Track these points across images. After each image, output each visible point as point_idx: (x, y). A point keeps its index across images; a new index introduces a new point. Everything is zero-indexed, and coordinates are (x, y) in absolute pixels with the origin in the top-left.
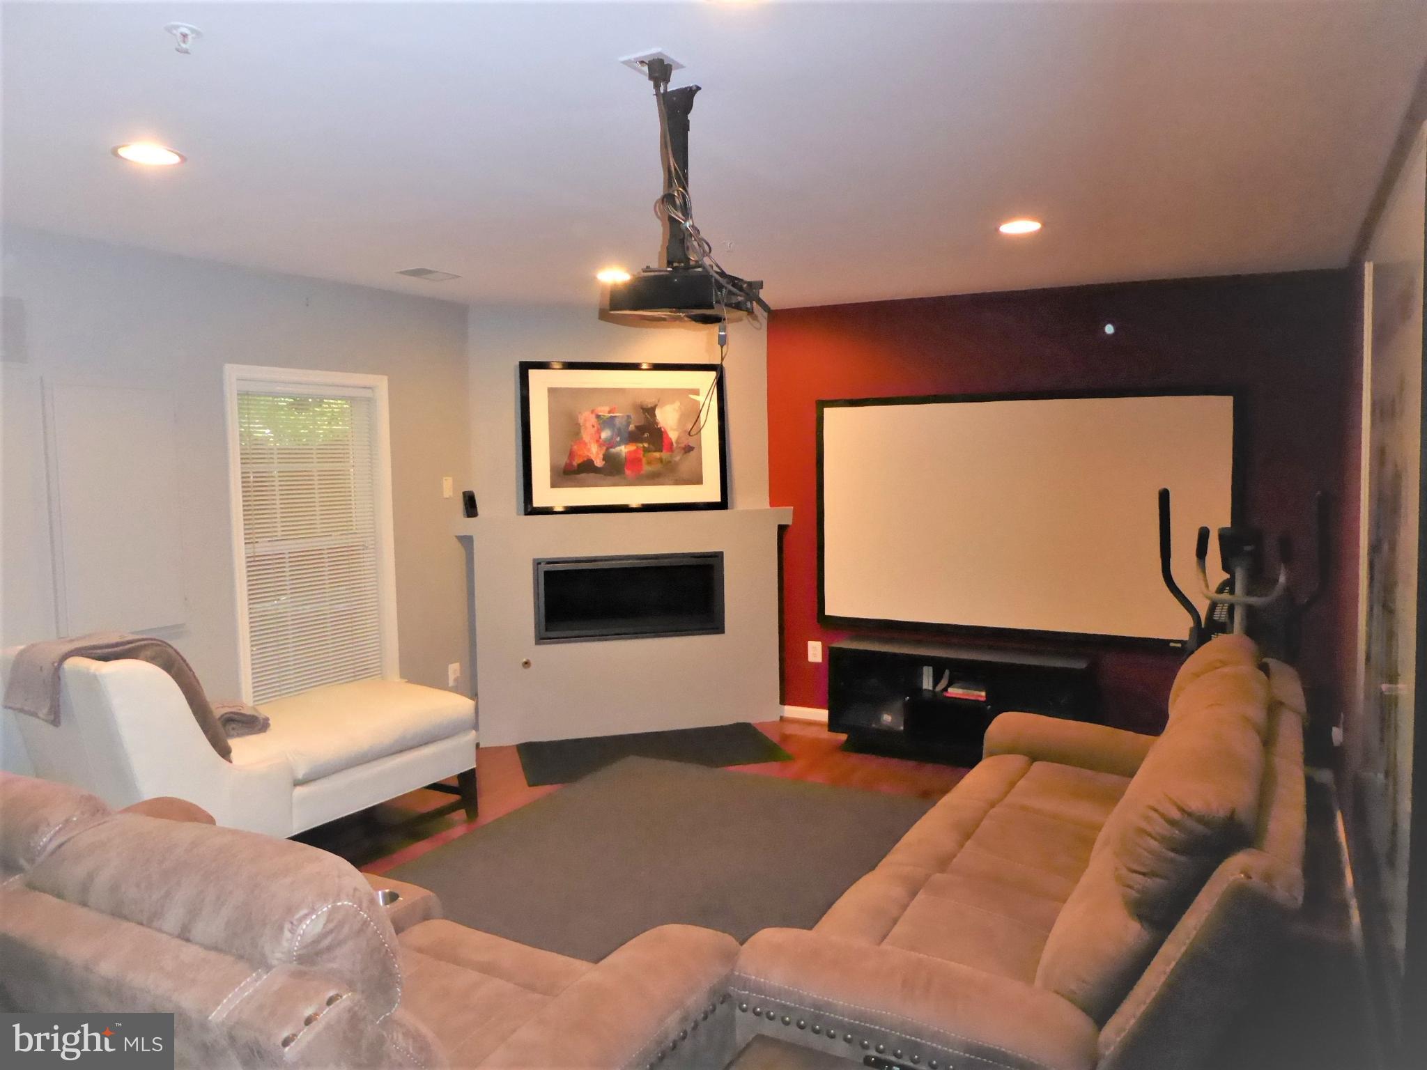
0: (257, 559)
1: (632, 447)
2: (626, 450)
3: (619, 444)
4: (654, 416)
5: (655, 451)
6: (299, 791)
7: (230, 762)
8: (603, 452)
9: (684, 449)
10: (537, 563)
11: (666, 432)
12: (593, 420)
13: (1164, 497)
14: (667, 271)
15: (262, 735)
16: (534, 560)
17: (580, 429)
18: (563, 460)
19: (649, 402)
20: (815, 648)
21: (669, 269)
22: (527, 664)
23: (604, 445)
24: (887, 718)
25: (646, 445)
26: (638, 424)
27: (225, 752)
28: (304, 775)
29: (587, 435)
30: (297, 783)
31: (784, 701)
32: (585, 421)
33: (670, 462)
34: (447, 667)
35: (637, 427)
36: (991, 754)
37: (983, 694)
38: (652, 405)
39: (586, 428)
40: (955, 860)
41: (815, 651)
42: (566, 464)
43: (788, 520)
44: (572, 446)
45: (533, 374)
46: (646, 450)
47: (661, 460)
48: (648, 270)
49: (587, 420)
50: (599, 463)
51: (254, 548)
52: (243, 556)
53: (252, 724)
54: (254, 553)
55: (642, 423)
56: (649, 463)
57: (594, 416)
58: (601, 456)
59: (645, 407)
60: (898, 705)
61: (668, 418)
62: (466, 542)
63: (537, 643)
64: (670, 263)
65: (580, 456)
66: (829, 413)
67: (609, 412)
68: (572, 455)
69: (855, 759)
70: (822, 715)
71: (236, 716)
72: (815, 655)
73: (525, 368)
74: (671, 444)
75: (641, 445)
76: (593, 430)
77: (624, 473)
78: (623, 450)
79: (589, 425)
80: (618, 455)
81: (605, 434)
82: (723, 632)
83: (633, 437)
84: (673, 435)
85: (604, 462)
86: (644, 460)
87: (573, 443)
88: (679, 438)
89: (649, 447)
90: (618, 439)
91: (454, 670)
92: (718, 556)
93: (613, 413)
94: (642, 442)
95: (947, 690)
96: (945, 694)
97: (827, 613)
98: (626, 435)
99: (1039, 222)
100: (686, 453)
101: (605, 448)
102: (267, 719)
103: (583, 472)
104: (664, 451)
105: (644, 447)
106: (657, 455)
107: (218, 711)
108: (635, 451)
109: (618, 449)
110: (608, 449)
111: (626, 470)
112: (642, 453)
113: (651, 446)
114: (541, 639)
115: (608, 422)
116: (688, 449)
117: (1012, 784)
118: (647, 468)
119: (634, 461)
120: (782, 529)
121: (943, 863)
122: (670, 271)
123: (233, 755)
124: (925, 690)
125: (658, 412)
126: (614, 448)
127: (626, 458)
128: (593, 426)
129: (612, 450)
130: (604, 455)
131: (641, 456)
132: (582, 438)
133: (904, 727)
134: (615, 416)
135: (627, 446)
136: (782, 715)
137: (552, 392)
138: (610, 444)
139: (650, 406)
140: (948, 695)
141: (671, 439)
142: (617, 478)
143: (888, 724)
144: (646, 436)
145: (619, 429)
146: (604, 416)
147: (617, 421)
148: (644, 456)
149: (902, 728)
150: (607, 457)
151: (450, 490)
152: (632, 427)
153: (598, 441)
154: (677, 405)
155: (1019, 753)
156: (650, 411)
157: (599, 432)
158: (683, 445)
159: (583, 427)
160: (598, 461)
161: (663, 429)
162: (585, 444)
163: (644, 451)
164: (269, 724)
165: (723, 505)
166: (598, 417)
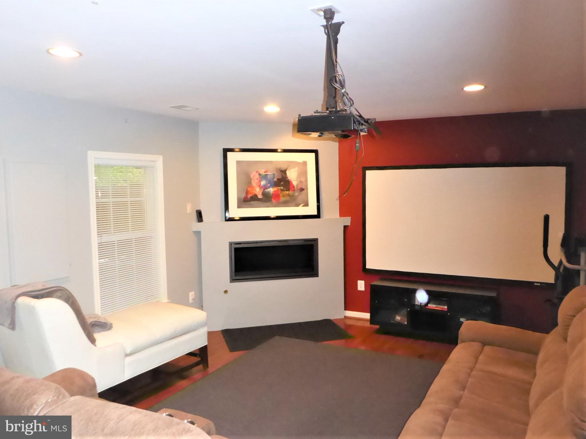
0: (103, 244)
1: (275, 189)
2: (273, 190)
3: (269, 187)
4: (286, 174)
5: (286, 191)
6: (128, 359)
7: (95, 346)
8: (262, 191)
9: (300, 189)
10: (231, 244)
11: (291, 182)
12: (257, 176)
13: (547, 219)
14: (326, 113)
15: (109, 331)
16: (229, 242)
17: (251, 181)
18: (243, 195)
19: (284, 167)
20: (361, 284)
21: (327, 112)
22: (226, 292)
23: (262, 188)
24: (398, 318)
25: (282, 188)
26: (279, 178)
27: (93, 341)
28: (130, 351)
29: (254, 183)
30: (127, 355)
31: (346, 309)
32: (253, 177)
33: (293, 196)
34: (189, 294)
35: (278, 179)
36: (463, 341)
37: (446, 307)
38: (285, 169)
39: (254, 179)
40: (462, 401)
41: (361, 285)
42: (244, 197)
43: (348, 224)
44: (247, 189)
45: (229, 154)
46: (282, 190)
47: (289, 195)
48: (317, 112)
49: (255, 177)
50: (260, 196)
51: (101, 239)
52: (97, 243)
53: (104, 326)
54: (101, 241)
55: (280, 178)
56: (284, 196)
57: (258, 174)
58: (261, 193)
59: (281, 170)
60: (404, 312)
61: (292, 175)
62: (198, 234)
63: (231, 282)
64: (327, 109)
65: (251, 193)
66: (368, 173)
67: (265, 172)
68: (247, 192)
69: (383, 337)
70: (367, 316)
71: (97, 323)
72: (361, 287)
73: (226, 151)
74: (294, 187)
75: (279, 188)
76: (257, 181)
77: (272, 201)
78: (271, 190)
79: (255, 178)
80: (269, 193)
81: (263, 183)
82: (318, 276)
83: (276, 184)
84: (295, 183)
85: (262, 196)
86: (281, 195)
87: (248, 187)
88: (297, 185)
89: (283, 189)
90: (269, 185)
91: (192, 295)
92: (316, 240)
93: (267, 173)
94: (280, 186)
95: (428, 306)
96: (427, 307)
97: (367, 267)
98: (273, 183)
99: (484, 86)
100: (301, 191)
101: (263, 189)
102: (111, 324)
103: (253, 200)
104: (290, 190)
105: (281, 189)
106: (287, 192)
107: (89, 321)
108: (277, 191)
109: (269, 190)
110: (264, 190)
111: (273, 200)
112: (280, 191)
113: (285, 189)
114: (233, 280)
115: (265, 177)
116: (302, 190)
117: (477, 358)
118: (282, 199)
119: (276, 196)
120: (345, 227)
121: (456, 402)
122: (328, 113)
123: (97, 343)
124: (417, 305)
125: (287, 172)
126: (267, 189)
127: (272, 194)
128: (257, 179)
129: (266, 190)
130: (262, 192)
131: (280, 193)
132: (252, 185)
133: (407, 323)
134: (268, 174)
135: (273, 188)
136: (345, 315)
137: (238, 163)
138: (265, 187)
139: (284, 169)
140: (428, 307)
141: (294, 185)
142: (268, 204)
143: (399, 321)
144: (282, 183)
145: (269, 180)
146: (262, 174)
147: (269, 176)
148: (281, 193)
149: (406, 323)
150: (264, 194)
151: (190, 210)
152: (275, 179)
153: (259, 186)
154: (297, 169)
155: (477, 342)
156: (284, 172)
157: (260, 181)
158: (299, 188)
159: (253, 179)
160: (260, 195)
161: (290, 180)
162: (253, 187)
163: (281, 190)
164: (112, 326)
165: (318, 216)
166: (260, 174)
